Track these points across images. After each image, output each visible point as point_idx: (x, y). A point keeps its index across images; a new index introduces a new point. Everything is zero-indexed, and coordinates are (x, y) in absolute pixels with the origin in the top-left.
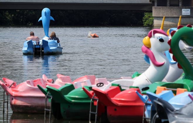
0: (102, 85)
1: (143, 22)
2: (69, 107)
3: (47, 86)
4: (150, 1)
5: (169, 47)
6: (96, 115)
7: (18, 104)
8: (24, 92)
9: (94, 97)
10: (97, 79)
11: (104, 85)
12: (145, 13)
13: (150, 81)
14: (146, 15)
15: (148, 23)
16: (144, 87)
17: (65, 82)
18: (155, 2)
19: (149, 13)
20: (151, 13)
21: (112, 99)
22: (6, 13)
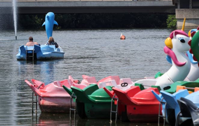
0: (126, 85)
1: (167, 24)
2: (93, 106)
3: (72, 87)
4: (173, 4)
5: (189, 47)
6: (116, 114)
7: (46, 105)
8: (52, 92)
9: (115, 97)
10: (121, 79)
11: (128, 85)
12: (168, 15)
13: (172, 80)
14: (170, 17)
15: (171, 25)
16: (166, 86)
17: (90, 82)
18: (178, 5)
19: (172, 15)
20: (175, 15)
21: (131, 98)
22: (35, 17)
